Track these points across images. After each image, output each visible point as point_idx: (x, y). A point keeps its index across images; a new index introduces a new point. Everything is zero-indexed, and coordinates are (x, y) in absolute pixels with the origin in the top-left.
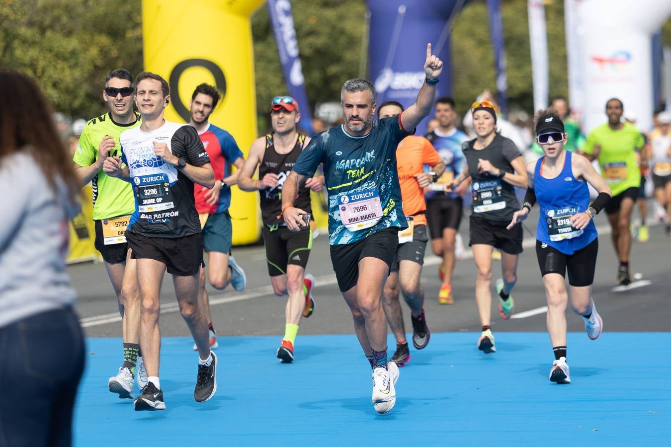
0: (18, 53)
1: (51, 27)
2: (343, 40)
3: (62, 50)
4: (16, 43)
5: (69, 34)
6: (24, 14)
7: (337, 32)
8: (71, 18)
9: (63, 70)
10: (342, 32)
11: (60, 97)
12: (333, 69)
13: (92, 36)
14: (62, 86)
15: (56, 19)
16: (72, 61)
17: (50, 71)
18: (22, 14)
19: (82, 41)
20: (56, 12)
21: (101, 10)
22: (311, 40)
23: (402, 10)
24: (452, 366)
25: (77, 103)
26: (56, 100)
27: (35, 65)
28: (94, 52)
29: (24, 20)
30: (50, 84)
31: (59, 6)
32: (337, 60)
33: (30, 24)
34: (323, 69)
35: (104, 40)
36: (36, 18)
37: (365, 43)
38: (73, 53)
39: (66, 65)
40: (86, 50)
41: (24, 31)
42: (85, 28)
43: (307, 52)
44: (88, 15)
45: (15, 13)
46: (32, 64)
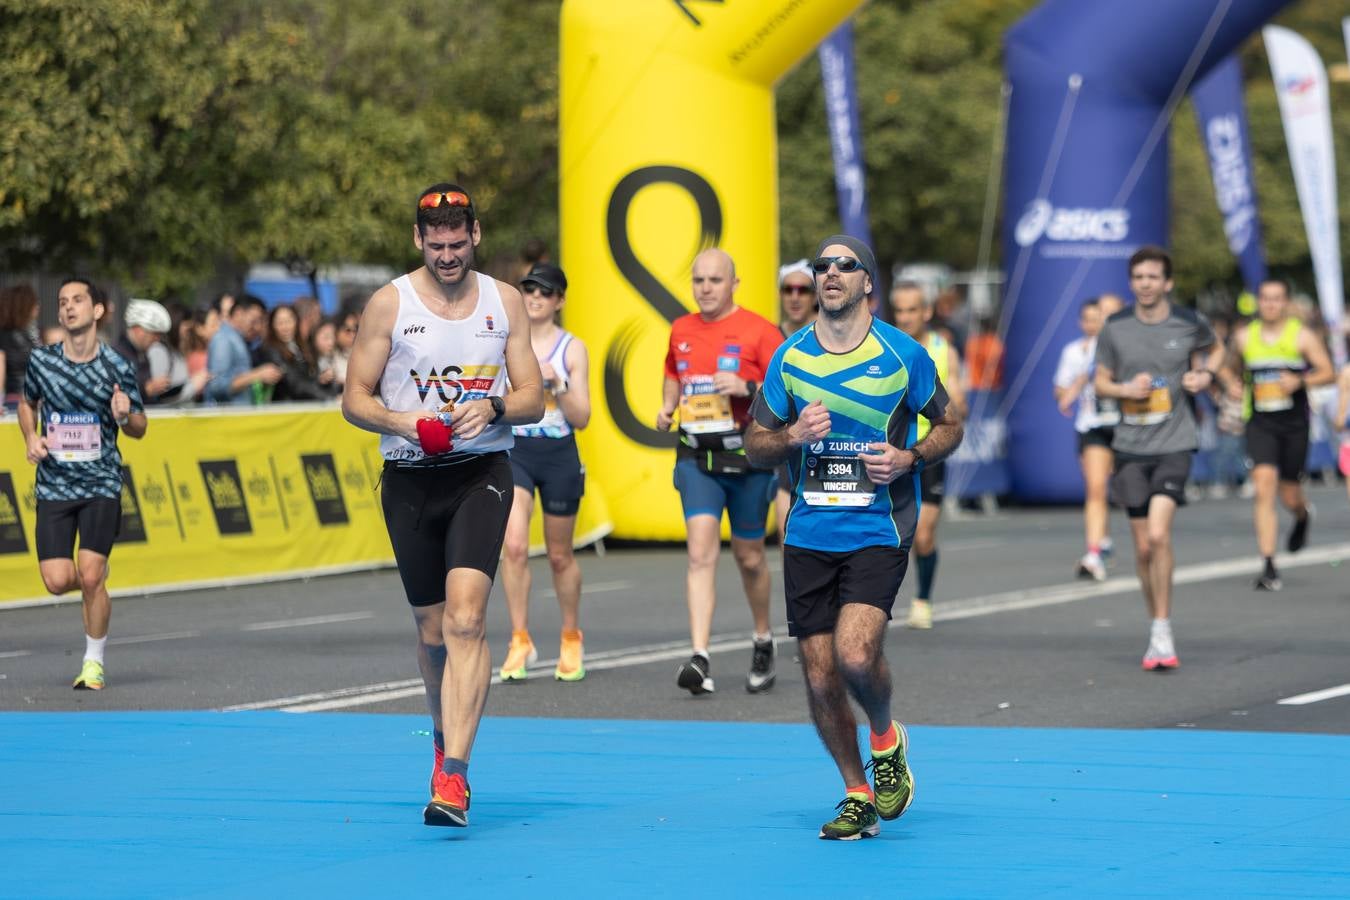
0: (306, 142)
1: (372, 93)
2: (951, 139)
3: (393, 139)
4: (302, 124)
5: (407, 108)
6: (318, 67)
7: (941, 123)
8: (411, 77)
9: (393, 180)
10: (951, 123)
11: (386, 234)
12: (930, 197)
13: (454, 114)
14: (391, 212)
15: (382, 78)
16: (412, 166)
17: (369, 181)
18: (315, 67)
19: (432, 124)
20: (382, 64)
21: (471, 63)
22: (889, 136)
23: (1075, 82)
24: (1165, 796)
26: (377, 239)
27: (339, 168)
28: (456, 145)
29: (320, 76)
30: (367, 207)
31: (388, 53)
32: (939, 178)
33: (331, 86)
34: (910, 197)
35: (476, 122)
36: (343, 75)
37: (998, 146)
38: (415, 146)
39: (399, 170)
40: (441, 141)
41: (320, 101)
42: (440, 97)
43: (880, 160)
44: (447, 72)
45: (303, 63)
46: (332, 166)
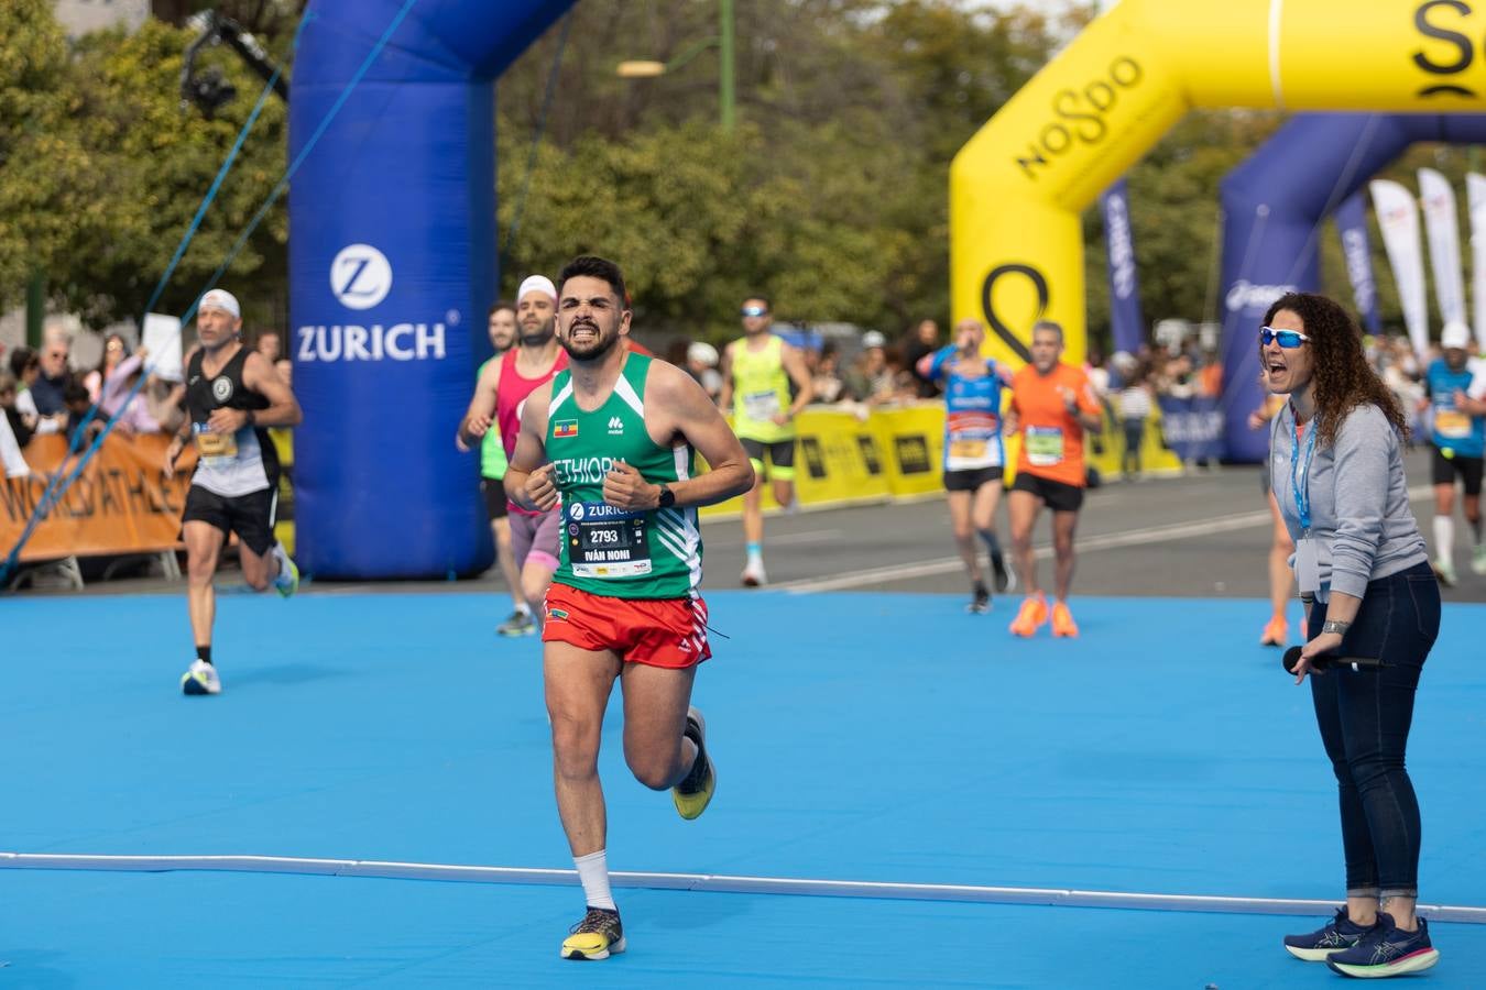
0: (802, 251)
1: (841, 220)
3: (854, 248)
4: (800, 240)
6: (810, 205)
8: (866, 211)
9: (854, 273)
11: (851, 305)
13: (890, 232)
15: (848, 212)
16: (866, 263)
17: (840, 274)
19: (877, 239)
20: (848, 204)
21: (901, 203)
25: (870, 312)
27: (822, 266)
28: (891, 252)
29: (810, 211)
30: (839, 289)
31: (851, 197)
36: (824, 210)
38: (868, 252)
39: (859, 267)
40: (882, 249)
42: (882, 223)
44: (887, 208)
45: (799, 203)
46: (818, 264)
